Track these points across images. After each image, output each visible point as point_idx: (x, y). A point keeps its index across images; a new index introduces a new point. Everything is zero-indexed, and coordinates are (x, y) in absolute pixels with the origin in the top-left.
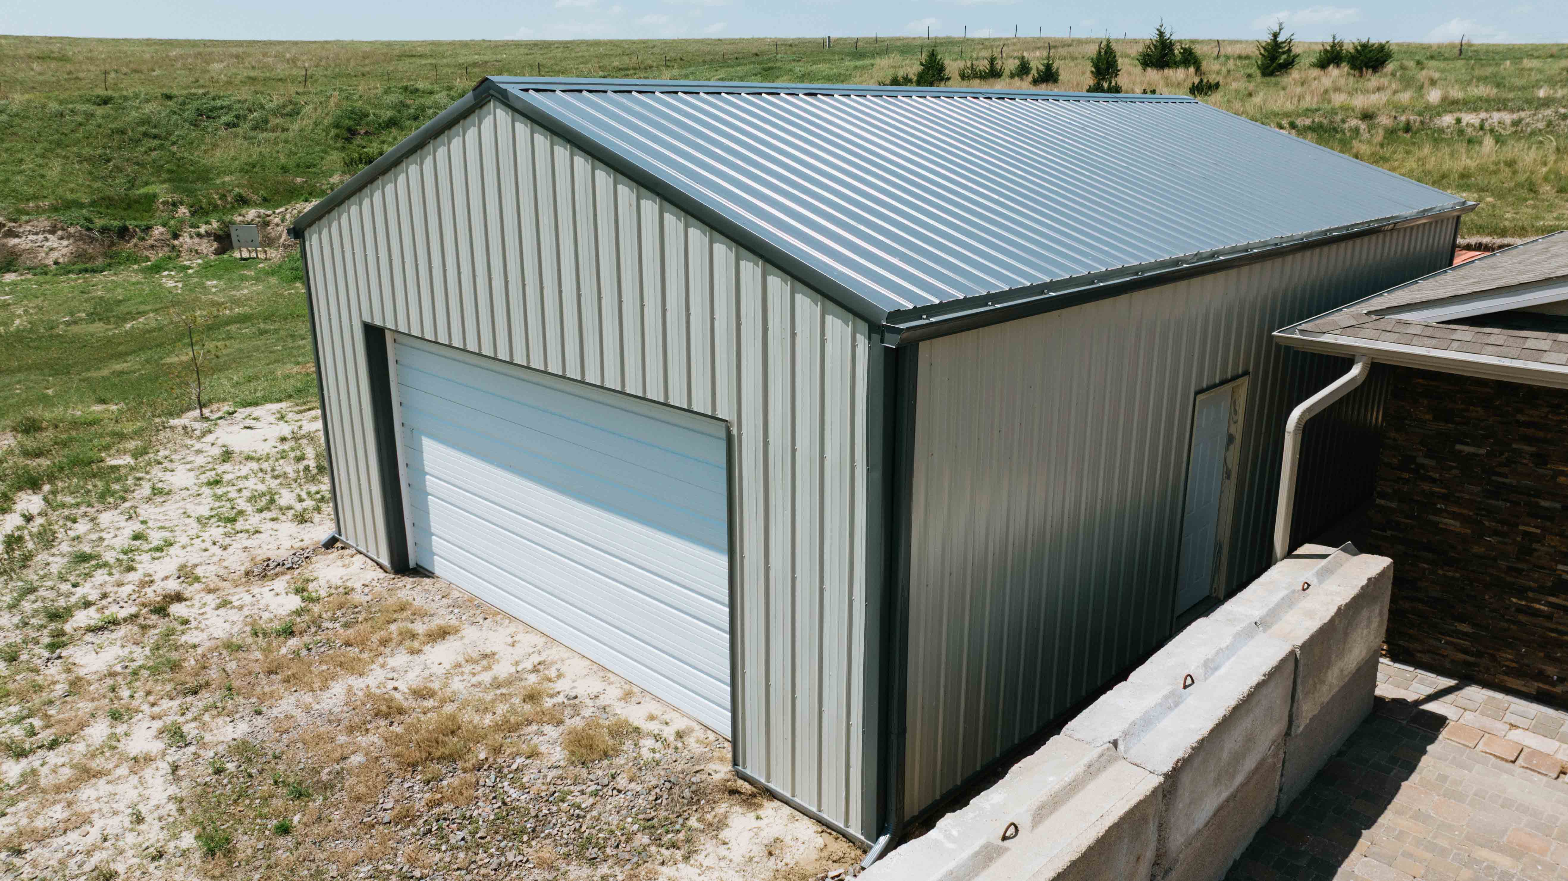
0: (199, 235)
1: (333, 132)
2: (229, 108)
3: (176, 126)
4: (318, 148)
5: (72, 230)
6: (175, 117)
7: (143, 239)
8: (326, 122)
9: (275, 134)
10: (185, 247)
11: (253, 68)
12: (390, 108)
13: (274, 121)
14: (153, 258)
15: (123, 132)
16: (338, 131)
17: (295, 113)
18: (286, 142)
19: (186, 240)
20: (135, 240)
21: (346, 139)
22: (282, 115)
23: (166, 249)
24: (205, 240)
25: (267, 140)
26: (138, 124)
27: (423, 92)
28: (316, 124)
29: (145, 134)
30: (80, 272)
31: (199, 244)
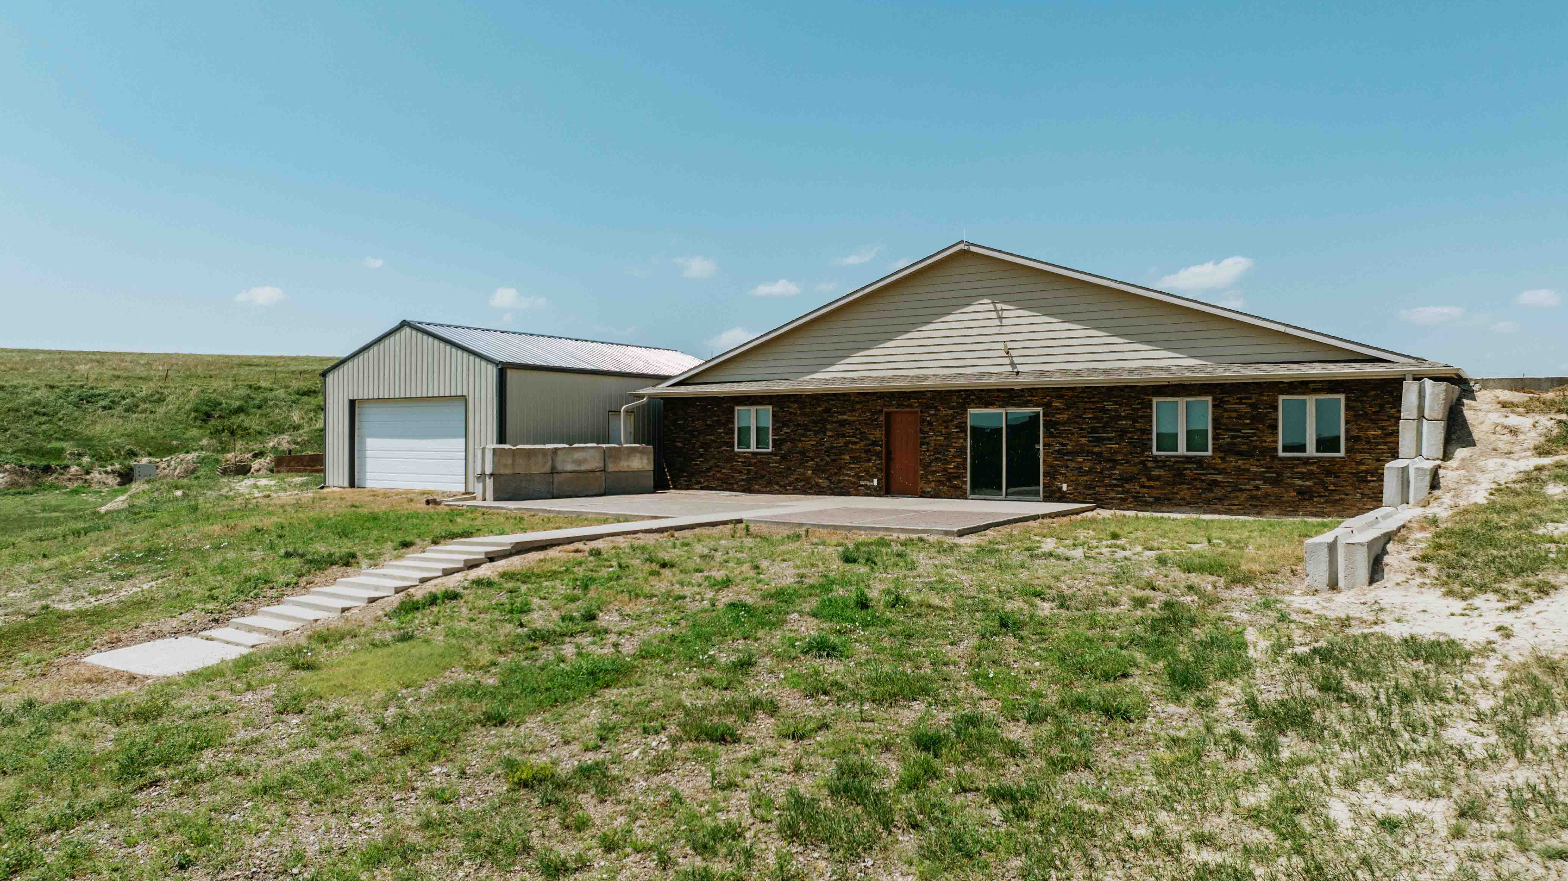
0: (106, 472)
1: (193, 415)
2: (106, 395)
3: (62, 406)
4: (180, 426)
5: (8, 467)
6: (61, 400)
7: (62, 474)
8: (188, 407)
9: (144, 415)
10: (95, 480)
11: (115, 369)
12: (238, 399)
13: (143, 406)
14: (71, 487)
15: (17, 410)
16: (196, 414)
17: (161, 400)
18: (154, 421)
19: (96, 475)
20: (55, 475)
21: (203, 420)
22: (150, 402)
23: (80, 481)
24: (111, 476)
25: (137, 419)
26: (29, 405)
27: (265, 389)
28: (179, 409)
29: (36, 412)
30: (15, 494)
31: (107, 478)
